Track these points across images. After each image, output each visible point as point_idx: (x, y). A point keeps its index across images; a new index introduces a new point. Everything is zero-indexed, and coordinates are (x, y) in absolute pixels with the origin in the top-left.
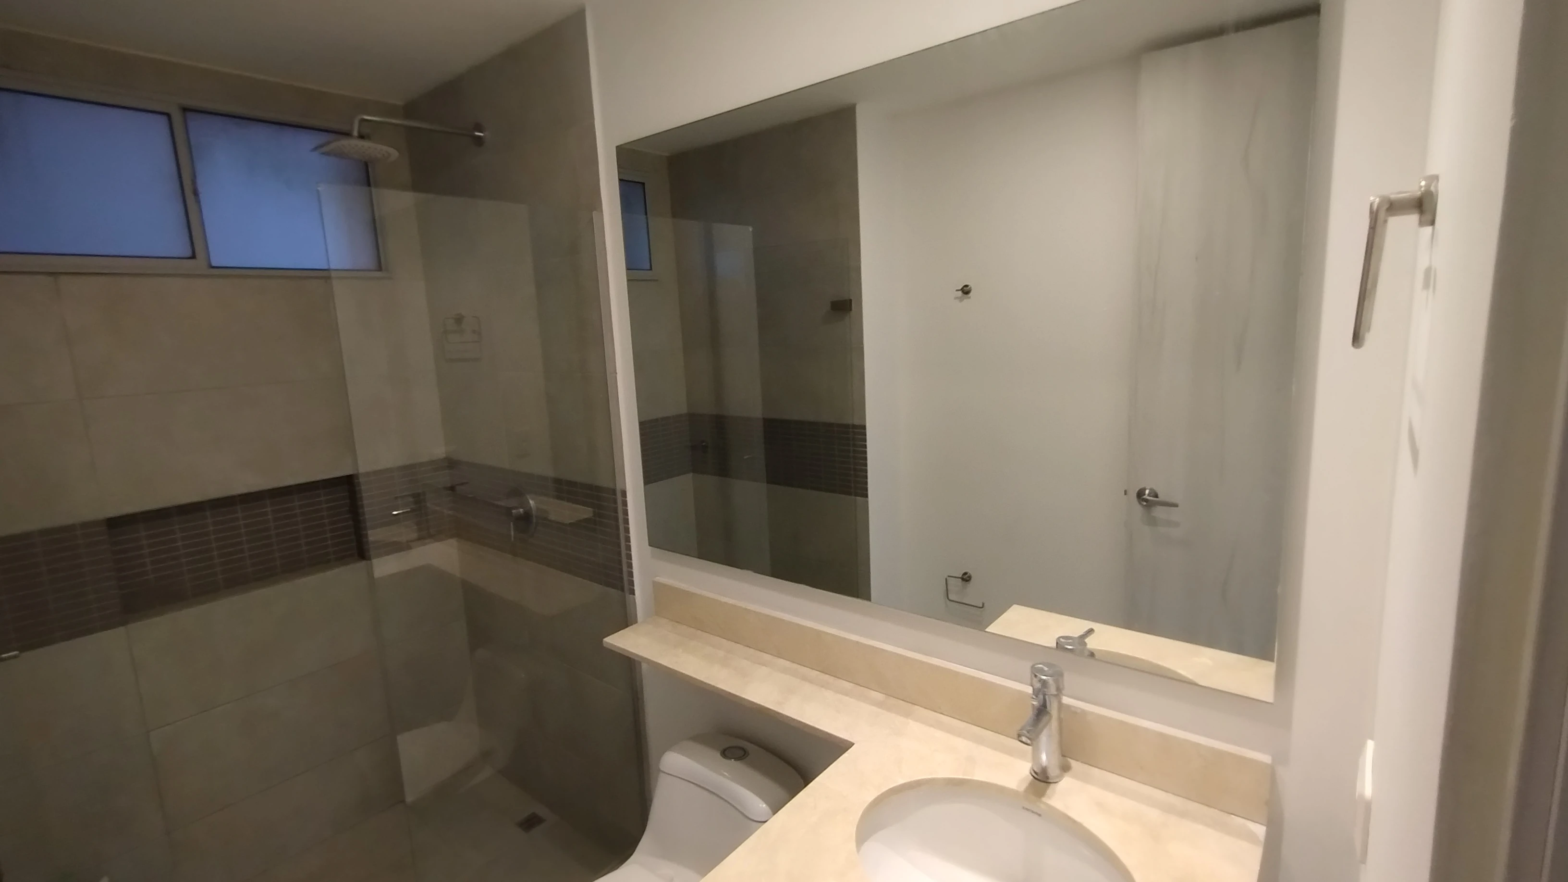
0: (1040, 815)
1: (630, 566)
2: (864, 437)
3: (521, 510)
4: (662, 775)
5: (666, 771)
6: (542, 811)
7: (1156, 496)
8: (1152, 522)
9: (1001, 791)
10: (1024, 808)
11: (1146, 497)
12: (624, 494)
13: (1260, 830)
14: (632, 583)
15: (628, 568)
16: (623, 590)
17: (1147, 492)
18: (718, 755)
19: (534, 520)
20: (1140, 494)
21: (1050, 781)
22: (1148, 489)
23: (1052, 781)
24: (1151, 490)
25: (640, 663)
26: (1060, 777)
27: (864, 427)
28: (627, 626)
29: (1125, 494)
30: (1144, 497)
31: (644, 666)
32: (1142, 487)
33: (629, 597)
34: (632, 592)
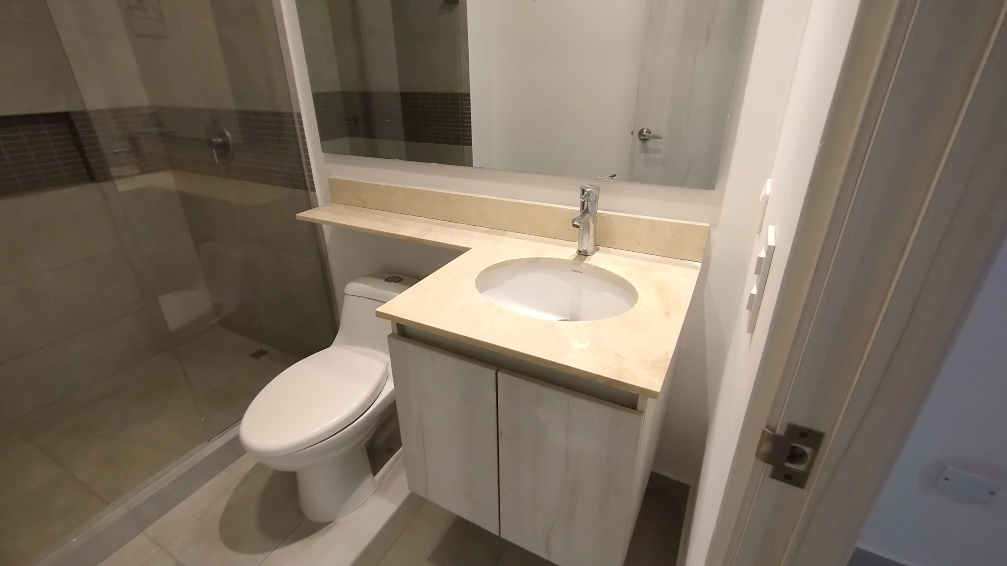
0: (582, 273)
1: (310, 170)
2: (469, 98)
3: (220, 140)
4: (346, 297)
5: (348, 294)
6: (265, 348)
7: (650, 133)
8: (646, 150)
9: (560, 261)
10: (572, 270)
11: (644, 133)
12: (299, 115)
13: (699, 265)
14: (312, 183)
15: (307, 165)
16: (306, 189)
17: (645, 131)
18: (383, 281)
19: (232, 148)
20: (641, 132)
21: (587, 254)
22: (646, 129)
23: (588, 255)
24: (647, 129)
25: (321, 225)
26: (593, 253)
27: (469, 95)
28: (311, 208)
29: (632, 134)
30: (643, 133)
31: (324, 227)
32: (643, 128)
33: (311, 193)
34: (314, 189)
